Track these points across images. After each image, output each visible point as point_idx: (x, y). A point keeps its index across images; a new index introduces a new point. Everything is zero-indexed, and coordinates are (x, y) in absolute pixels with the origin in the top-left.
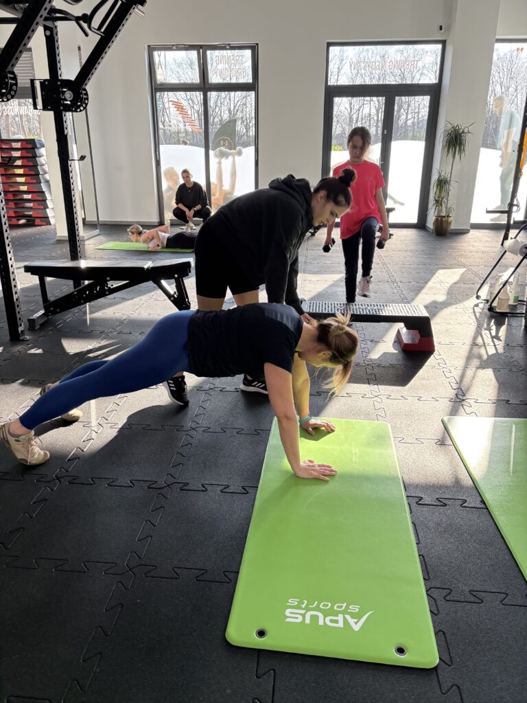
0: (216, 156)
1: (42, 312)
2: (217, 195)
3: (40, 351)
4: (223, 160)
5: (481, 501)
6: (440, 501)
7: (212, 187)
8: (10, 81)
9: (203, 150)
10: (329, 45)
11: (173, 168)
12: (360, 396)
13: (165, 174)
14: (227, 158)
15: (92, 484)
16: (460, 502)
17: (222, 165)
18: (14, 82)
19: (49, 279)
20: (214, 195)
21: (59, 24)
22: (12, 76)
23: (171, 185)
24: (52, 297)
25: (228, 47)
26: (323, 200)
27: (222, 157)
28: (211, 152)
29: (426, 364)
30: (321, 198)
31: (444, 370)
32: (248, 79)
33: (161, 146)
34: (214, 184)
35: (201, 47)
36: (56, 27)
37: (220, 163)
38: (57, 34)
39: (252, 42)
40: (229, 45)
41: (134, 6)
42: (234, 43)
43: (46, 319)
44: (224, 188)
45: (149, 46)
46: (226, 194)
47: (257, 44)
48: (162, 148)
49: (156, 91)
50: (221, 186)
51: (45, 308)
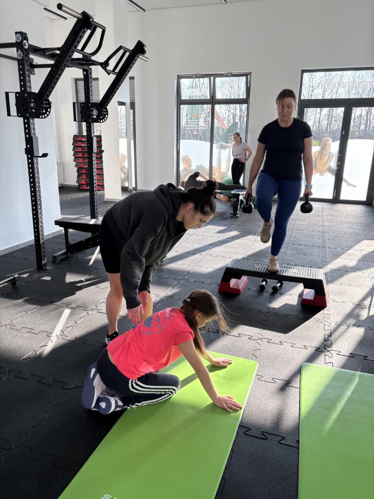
0: (218, 148)
1: (64, 251)
2: (217, 175)
3: (49, 278)
4: (222, 151)
5: (297, 441)
6: (263, 434)
7: (214, 169)
8: (44, 106)
9: (209, 144)
10: (303, 71)
11: (188, 156)
12: (248, 337)
13: (183, 160)
14: (225, 149)
15: (27, 379)
16: (279, 438)
17: (221, 155)
18: (48, 106)
19: (71, 230)
20: (215, 175)
21: (92, 67)
22: (47, 102)
23: (186, 167)
24: (71, 242)
25: (230, 75)
26: (192, 212)
27: (222, 149)
28: (214, 146)
29: (313, 317)
30: (190, 209)
31: (326, 323)
32: (243, 96)
33: (181, 140)
34: (215, 167)
35: (212, 75)
36: (91, 69)
37: (220, 153)
38: (91, 74)
39: (247, 71)
40: (231, 73)
41: (138, 55)
42: (234, 72)
43: (66, 256)
44: (222, 170)
45: (178, 76)
46: (223, 174)
47: (251, 73)
48: (182, 141)
49: (181, 104)
50: (220, 168)
51: (67, 248)
